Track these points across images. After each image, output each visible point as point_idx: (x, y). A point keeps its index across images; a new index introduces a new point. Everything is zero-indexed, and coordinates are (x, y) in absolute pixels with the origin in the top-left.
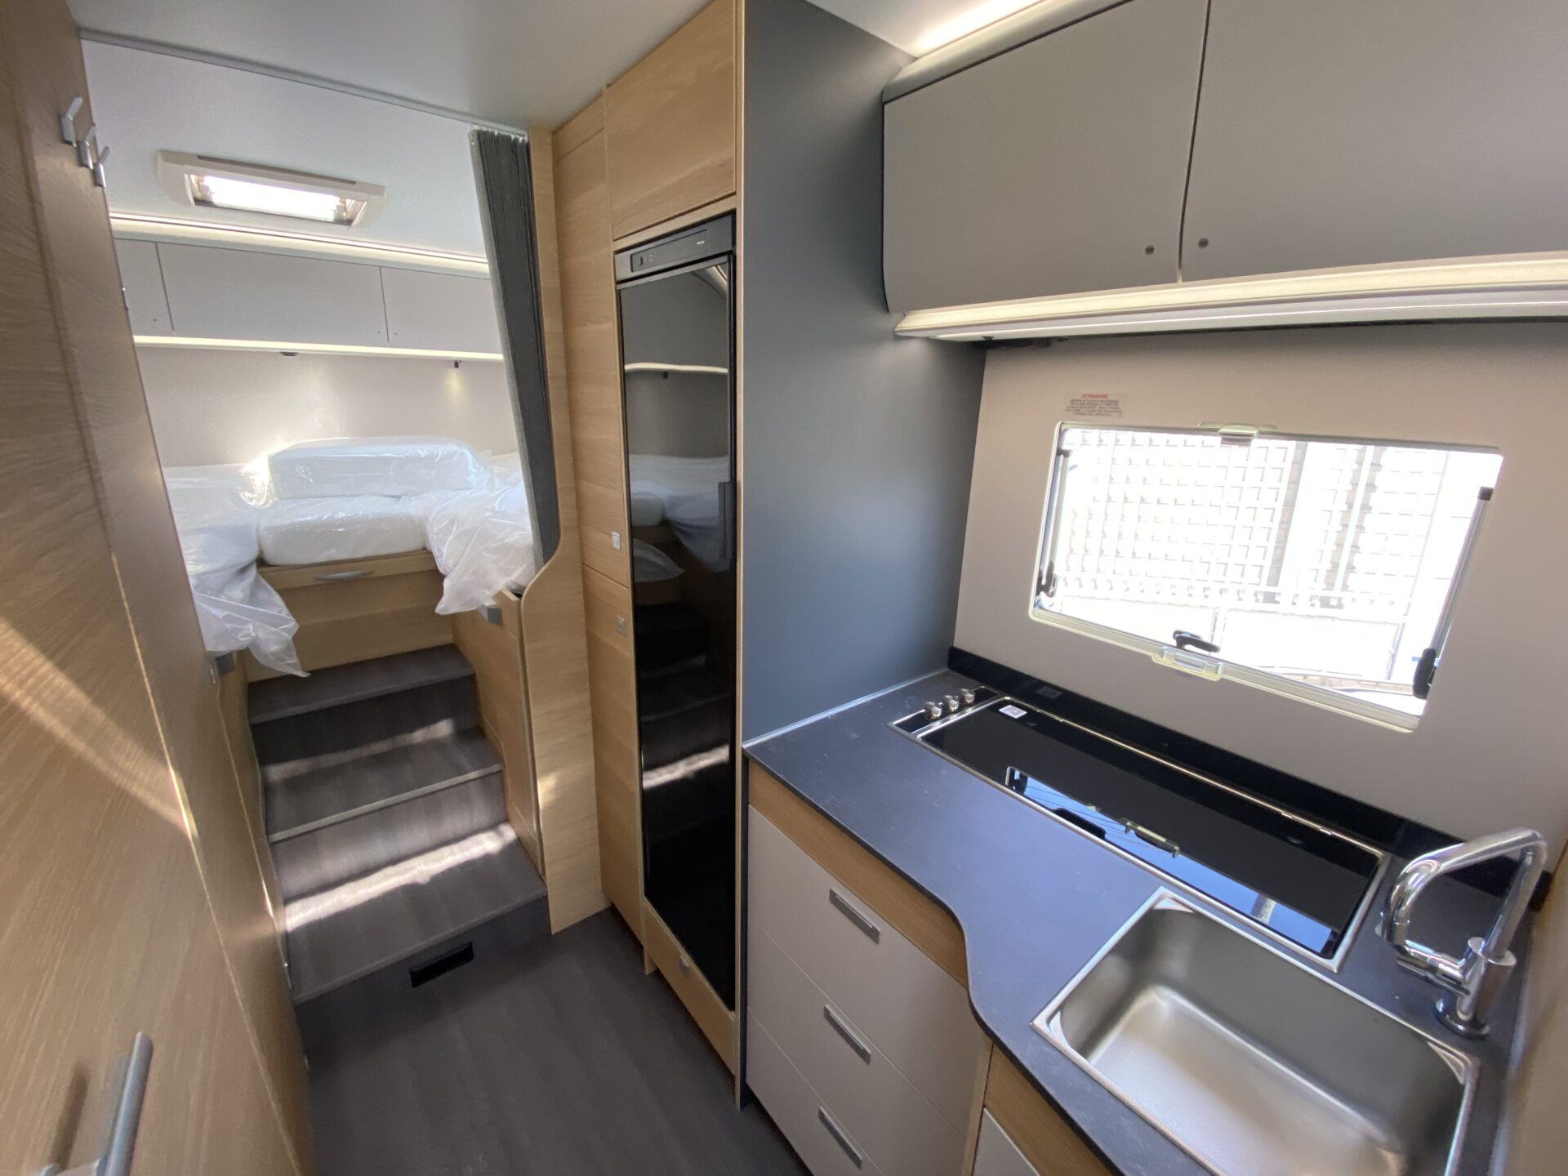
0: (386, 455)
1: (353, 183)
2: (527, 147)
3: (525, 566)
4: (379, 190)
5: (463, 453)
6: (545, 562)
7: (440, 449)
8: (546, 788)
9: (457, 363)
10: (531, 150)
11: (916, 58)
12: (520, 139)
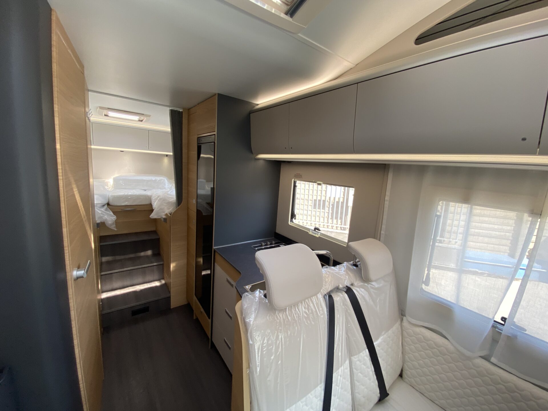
0: (144, 179)
1: (143, 114)
4: (149, 116)
6: (178, 206)
7: (158, 178)
8: (172, 266)
9: (167, 156)
10: (183, 113)
11: (258, 105)
12: (181, 111)
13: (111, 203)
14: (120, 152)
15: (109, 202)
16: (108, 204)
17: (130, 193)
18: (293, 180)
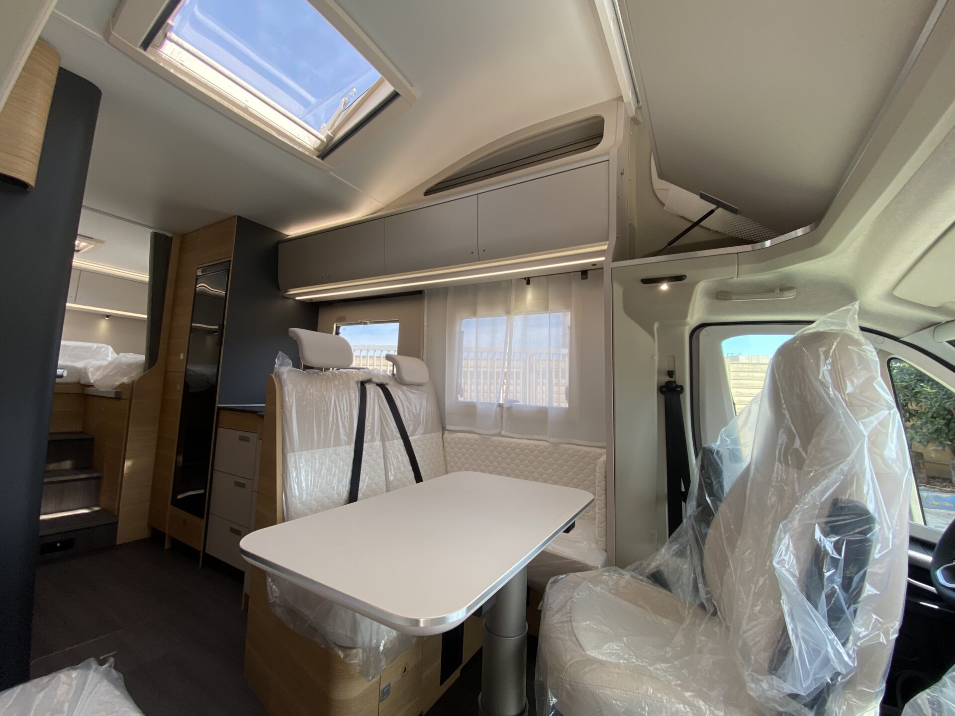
1: (92, 238)
2: (171, 238)
3: (139, 370)
4: (102, 242)
5: (107, 348)
6: (149, 369)
7: (95, 345)
8: (128, 464)
9: (108, 316)
10: (173, 239)
11: (288, 236)
12: (170, 236)
18: (335, 325)
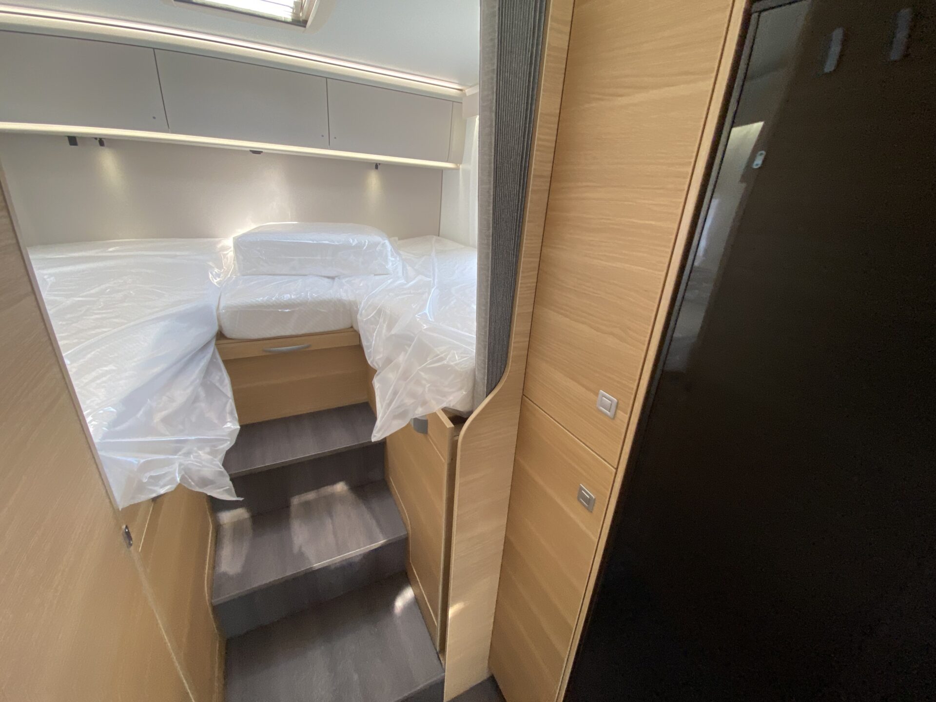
0: (324, 242)
5: (384, 244)
6: (488, 394)
7: (367, 239)
9: (377, 165)
13: (228, 332)
14: (251, 153)
15: (220, 326)
16: (220, 336)
17: (287, 297)
